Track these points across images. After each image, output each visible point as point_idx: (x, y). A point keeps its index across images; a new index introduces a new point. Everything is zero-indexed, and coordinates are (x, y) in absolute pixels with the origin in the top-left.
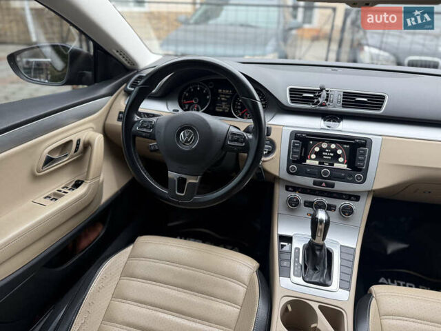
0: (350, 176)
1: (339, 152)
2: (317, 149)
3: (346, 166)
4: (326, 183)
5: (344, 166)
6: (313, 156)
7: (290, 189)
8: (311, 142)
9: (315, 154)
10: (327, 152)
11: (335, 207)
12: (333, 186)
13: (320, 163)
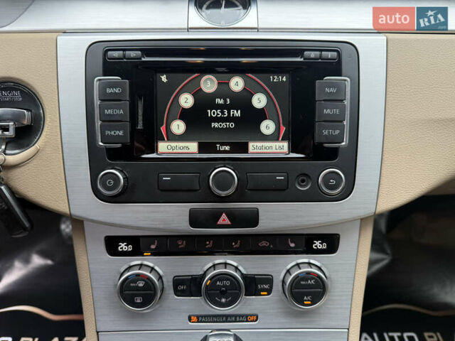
0: (304, 177)
1: (259, 101)
2: (187, 101)
3: (285, 145)
4: (231, 213)
5: (280, 148)
6: (178, 127)
7: (123, 247)
8: (164, 78)
9: (181, 118)
10: (221, 107)
11: (269, 280)
12: (253, 219)
13: (202, 148)
